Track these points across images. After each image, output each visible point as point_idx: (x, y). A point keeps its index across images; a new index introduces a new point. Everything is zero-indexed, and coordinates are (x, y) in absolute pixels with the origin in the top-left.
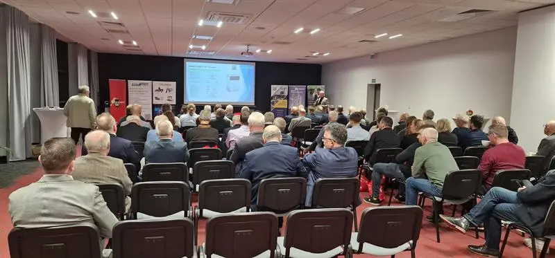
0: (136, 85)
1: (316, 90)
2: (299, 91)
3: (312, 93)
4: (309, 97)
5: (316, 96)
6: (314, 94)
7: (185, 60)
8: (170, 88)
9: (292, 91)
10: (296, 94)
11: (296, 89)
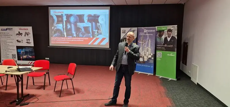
0: (4, 30)
1: (166, 31)
2: (149, 33)
3: (161, 36)
4: (158, 40)
5: (166, 39)
6: (163, 37)
7: (49, 8)
8: (27, 31)
9: (141, 34)
10: (145, 37)
11: (146, 31)
